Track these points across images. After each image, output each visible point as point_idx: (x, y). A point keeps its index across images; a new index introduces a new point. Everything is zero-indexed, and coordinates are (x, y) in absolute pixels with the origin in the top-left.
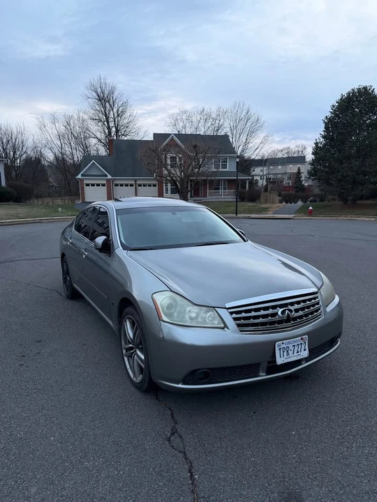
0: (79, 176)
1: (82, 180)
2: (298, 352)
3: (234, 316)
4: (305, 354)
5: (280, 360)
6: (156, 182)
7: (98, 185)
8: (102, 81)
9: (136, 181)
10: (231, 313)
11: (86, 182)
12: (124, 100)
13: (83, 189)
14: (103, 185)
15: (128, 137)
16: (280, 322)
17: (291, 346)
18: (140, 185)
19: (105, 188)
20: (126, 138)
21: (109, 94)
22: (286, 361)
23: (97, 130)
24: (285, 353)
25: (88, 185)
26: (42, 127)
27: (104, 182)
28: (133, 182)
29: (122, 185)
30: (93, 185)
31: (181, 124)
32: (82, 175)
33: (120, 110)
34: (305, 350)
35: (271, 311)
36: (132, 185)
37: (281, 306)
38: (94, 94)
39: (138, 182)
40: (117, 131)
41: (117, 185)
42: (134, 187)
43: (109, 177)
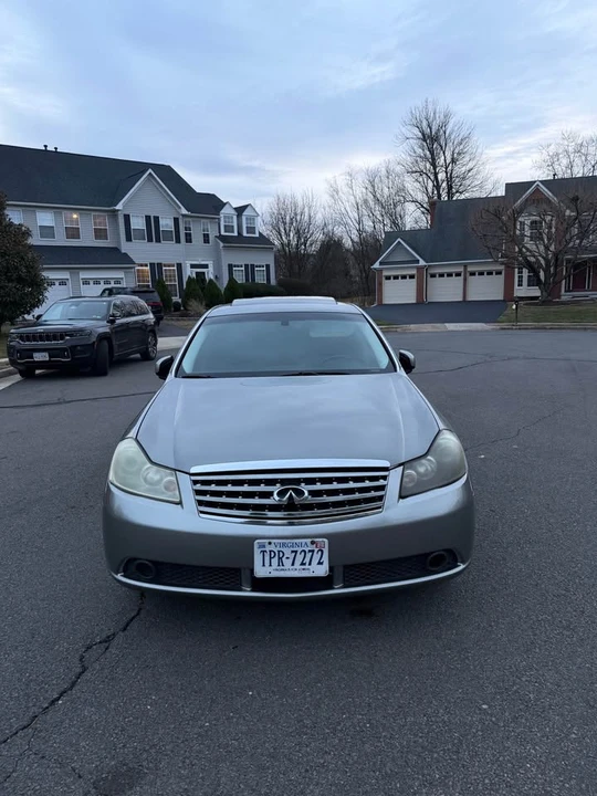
0: (377, 265)
1: (381, 271)
2: (303, 564)
3: (198, 487)
4: (321, 571)
5: (261, 571)
6: (502, 267)
7: (404, 277)
8: (430, 107)
9: (465, 266)
10: (195, 482)
11: (385, 273)
12: (464, 133)
13: (380, 284)
14: (412, 277)
15: (467, 195)
16: (273, 508)
17: (287, 552)
18: (473, 274)
19: (414, 281)
20: (463, 197)
21: (440, 127)
22: (275, 574)
23: (416, 189)
24: (275, 561)
25: (388, 278)
26: (334, 192)
27: (414, 272)
28: (461, 269)
29: (442, 275)
30: (396, 277)
31: (565, 162)
32: (381, 263)
33: (456, 151)
34: (320, 563)
35: (262, 488)
36: (458, 275)
37: (283, 482)
38: (416, 131)
39: (470, 269)
40: (450, 187)
41: (433, 276)
42: (462, 277)
43: (422, 263)
